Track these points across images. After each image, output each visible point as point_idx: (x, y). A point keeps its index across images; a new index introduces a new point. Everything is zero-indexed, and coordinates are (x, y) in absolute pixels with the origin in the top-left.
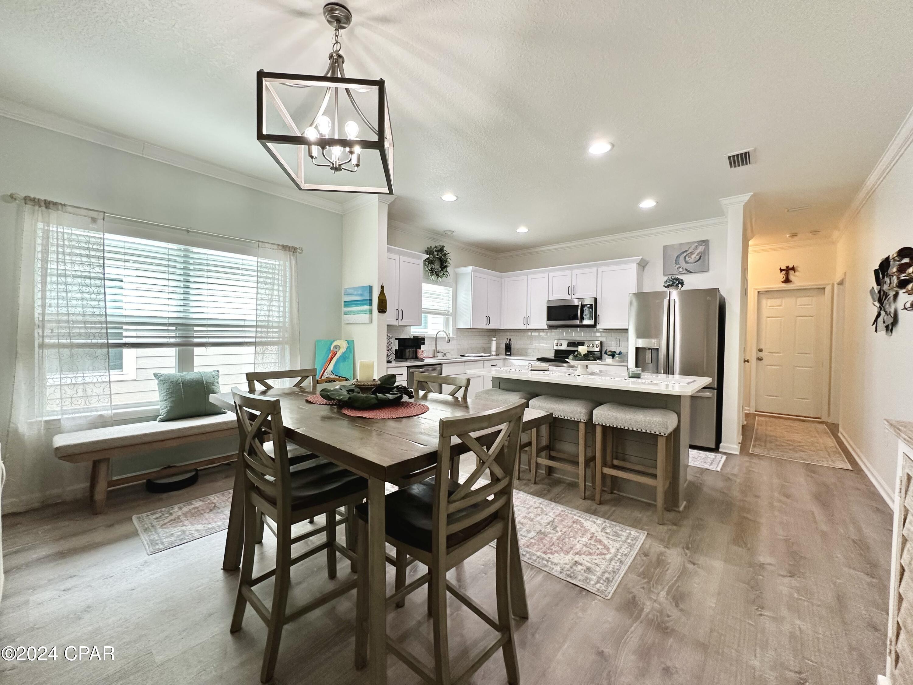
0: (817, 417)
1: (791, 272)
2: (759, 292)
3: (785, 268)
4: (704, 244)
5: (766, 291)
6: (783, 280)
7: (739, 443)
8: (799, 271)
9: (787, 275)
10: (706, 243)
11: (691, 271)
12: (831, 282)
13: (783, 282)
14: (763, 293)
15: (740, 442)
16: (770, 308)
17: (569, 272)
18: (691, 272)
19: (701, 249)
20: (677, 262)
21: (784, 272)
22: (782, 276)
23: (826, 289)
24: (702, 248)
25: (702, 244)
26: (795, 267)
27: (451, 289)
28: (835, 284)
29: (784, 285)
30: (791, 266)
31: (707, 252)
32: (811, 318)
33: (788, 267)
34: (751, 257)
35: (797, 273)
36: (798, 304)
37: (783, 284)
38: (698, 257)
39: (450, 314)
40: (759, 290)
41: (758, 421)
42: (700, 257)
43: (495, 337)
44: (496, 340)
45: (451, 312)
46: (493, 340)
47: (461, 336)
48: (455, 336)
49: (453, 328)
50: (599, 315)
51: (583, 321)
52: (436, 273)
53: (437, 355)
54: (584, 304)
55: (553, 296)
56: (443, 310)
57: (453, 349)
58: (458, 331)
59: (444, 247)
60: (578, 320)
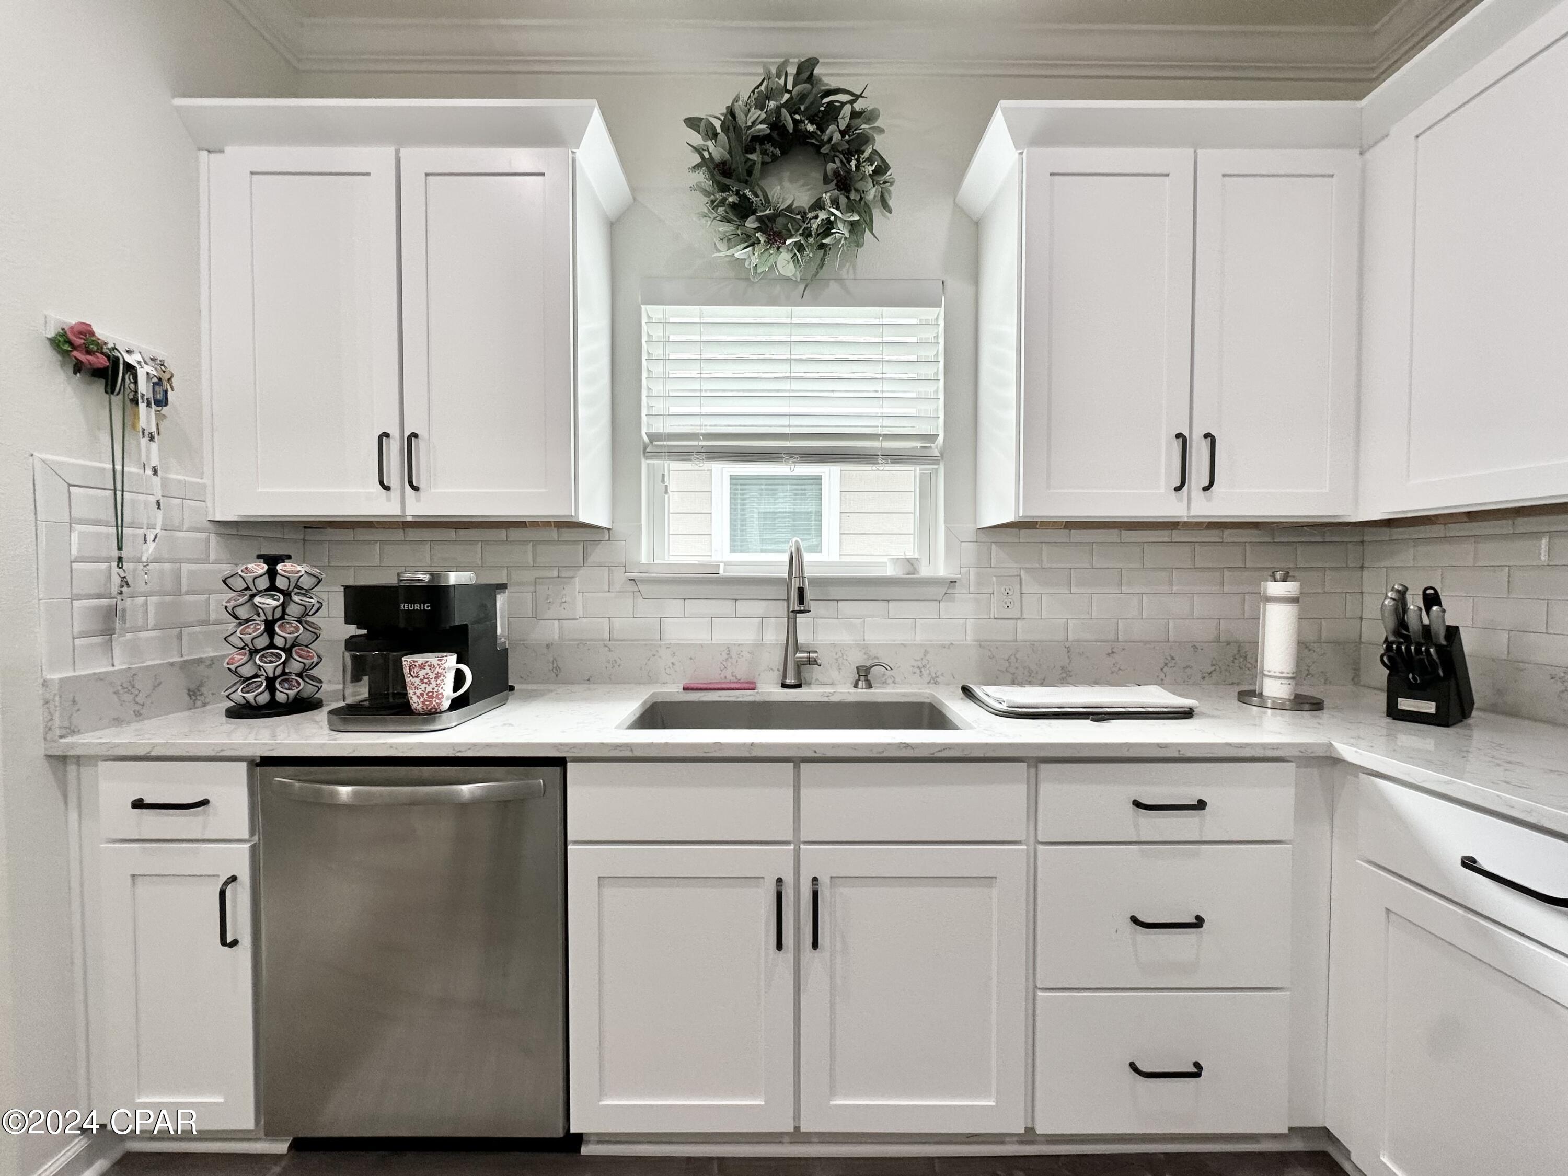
39: (932, 453)
43: (1284, 580)
44: (1294, 600)
45: (941, 439)
46: (1269, 599)
47: (1023, 573)
48: (973, 571)
49: (947, 528)
52: (763, 225)
53: (798, 676)
56: (875, 436)
57: (948, 647)
58: (999, 544)
59: (813, 63)
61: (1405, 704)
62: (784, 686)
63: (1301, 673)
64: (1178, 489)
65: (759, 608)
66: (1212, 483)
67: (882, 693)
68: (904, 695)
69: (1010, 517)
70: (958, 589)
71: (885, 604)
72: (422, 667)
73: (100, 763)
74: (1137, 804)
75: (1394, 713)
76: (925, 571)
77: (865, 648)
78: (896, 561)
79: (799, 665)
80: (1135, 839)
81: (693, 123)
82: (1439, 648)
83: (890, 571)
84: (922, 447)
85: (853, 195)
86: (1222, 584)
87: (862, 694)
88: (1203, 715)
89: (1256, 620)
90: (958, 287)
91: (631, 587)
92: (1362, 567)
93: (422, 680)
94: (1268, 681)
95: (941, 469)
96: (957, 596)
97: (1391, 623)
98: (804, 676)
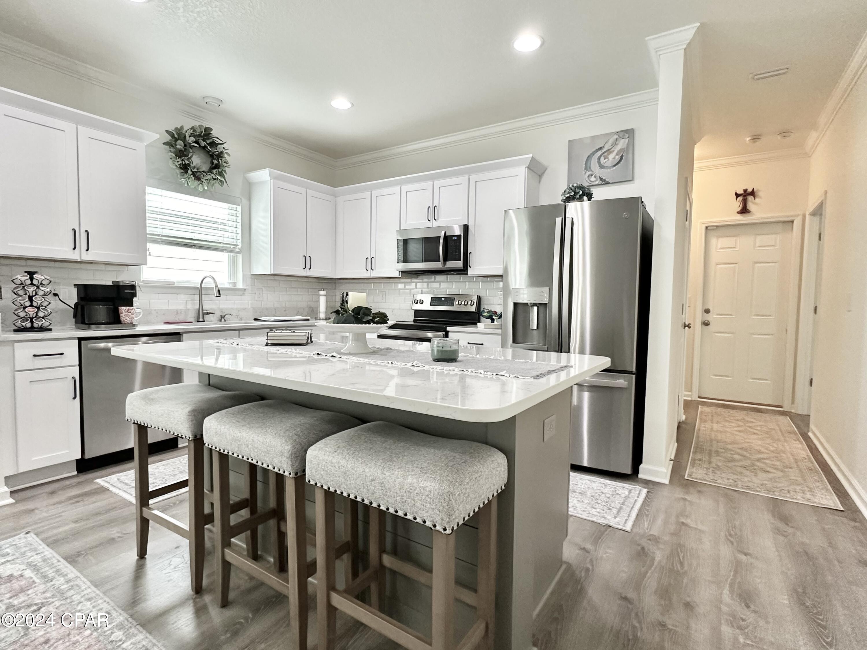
0: (777, 404)
1: (750, 198)
2: (707, 228)
3: (742, 192)
4: (627, 136)
5: (717, 226)
6: (739, 209)
7: (671, 460)
8: (760, 197)
9: (745, 203)
10: (630, 133)
11: (607, 180)
12: (801, 213)
13: (738, 213)
14: (712, 229)
15: (673, 458)
16: (722, 250)
17: (428, 184)
18: (608, 183)
19: (622, 143)
20: (587, 167)
21: (741, 198)
22: (737, 205)
23: (795, 223)
24: (624, 142)
25: (624, 135)
26: (755, 190)
27: (239, 208)
28: (807, 214)
29: (740, 217)
30: (750, 190)
31: (631, 148)
32: (773, 264)
33: (745, 191)
34: (698, 178)
35: (757, 200)
36: (757, 245)
37: (739, 215)
38: (618, 158)
39: (237, 250)
40: (707, 225)
41: (702, 413)
42: (622, 157)
43: (323, 291)
44: (326, 295)
45: (240, 247)
46: (320, 295)
47: (263, 288)
48: (250, 287)
49: (243, 274)
50: (471, 253)
51: (447, 262)
52: (193, 174)
53: (203, 318)
54: (448, 234)
55: (407, 223)
56: (220, 243)
57: (245, 309)
58: (257, 279)
59: (211, 129)
60: (440, 261)
62: (198, 322)
64: (304, 269)
66: (311, 268)
67: (229, 322)
69: (268, 272)
70: (246, 292)
71: (229, 296)
72: (127, 310)
73: (16, 344)
76: (237, 287)
77: (221, 310)
78: (230, 283)
79: (204, 314)
81: (166, 131)
83: (229, 286)
84: (234, 248)
85: (221, 171)
87: (224, 323)
89: (317, 301)
90: (245, 201)
91: (138, 289)
92: (343, 288)
94: (320, 314)
95: (240, 256)
96: (246, 294)
97: (341, 300)
98: (205, 319)
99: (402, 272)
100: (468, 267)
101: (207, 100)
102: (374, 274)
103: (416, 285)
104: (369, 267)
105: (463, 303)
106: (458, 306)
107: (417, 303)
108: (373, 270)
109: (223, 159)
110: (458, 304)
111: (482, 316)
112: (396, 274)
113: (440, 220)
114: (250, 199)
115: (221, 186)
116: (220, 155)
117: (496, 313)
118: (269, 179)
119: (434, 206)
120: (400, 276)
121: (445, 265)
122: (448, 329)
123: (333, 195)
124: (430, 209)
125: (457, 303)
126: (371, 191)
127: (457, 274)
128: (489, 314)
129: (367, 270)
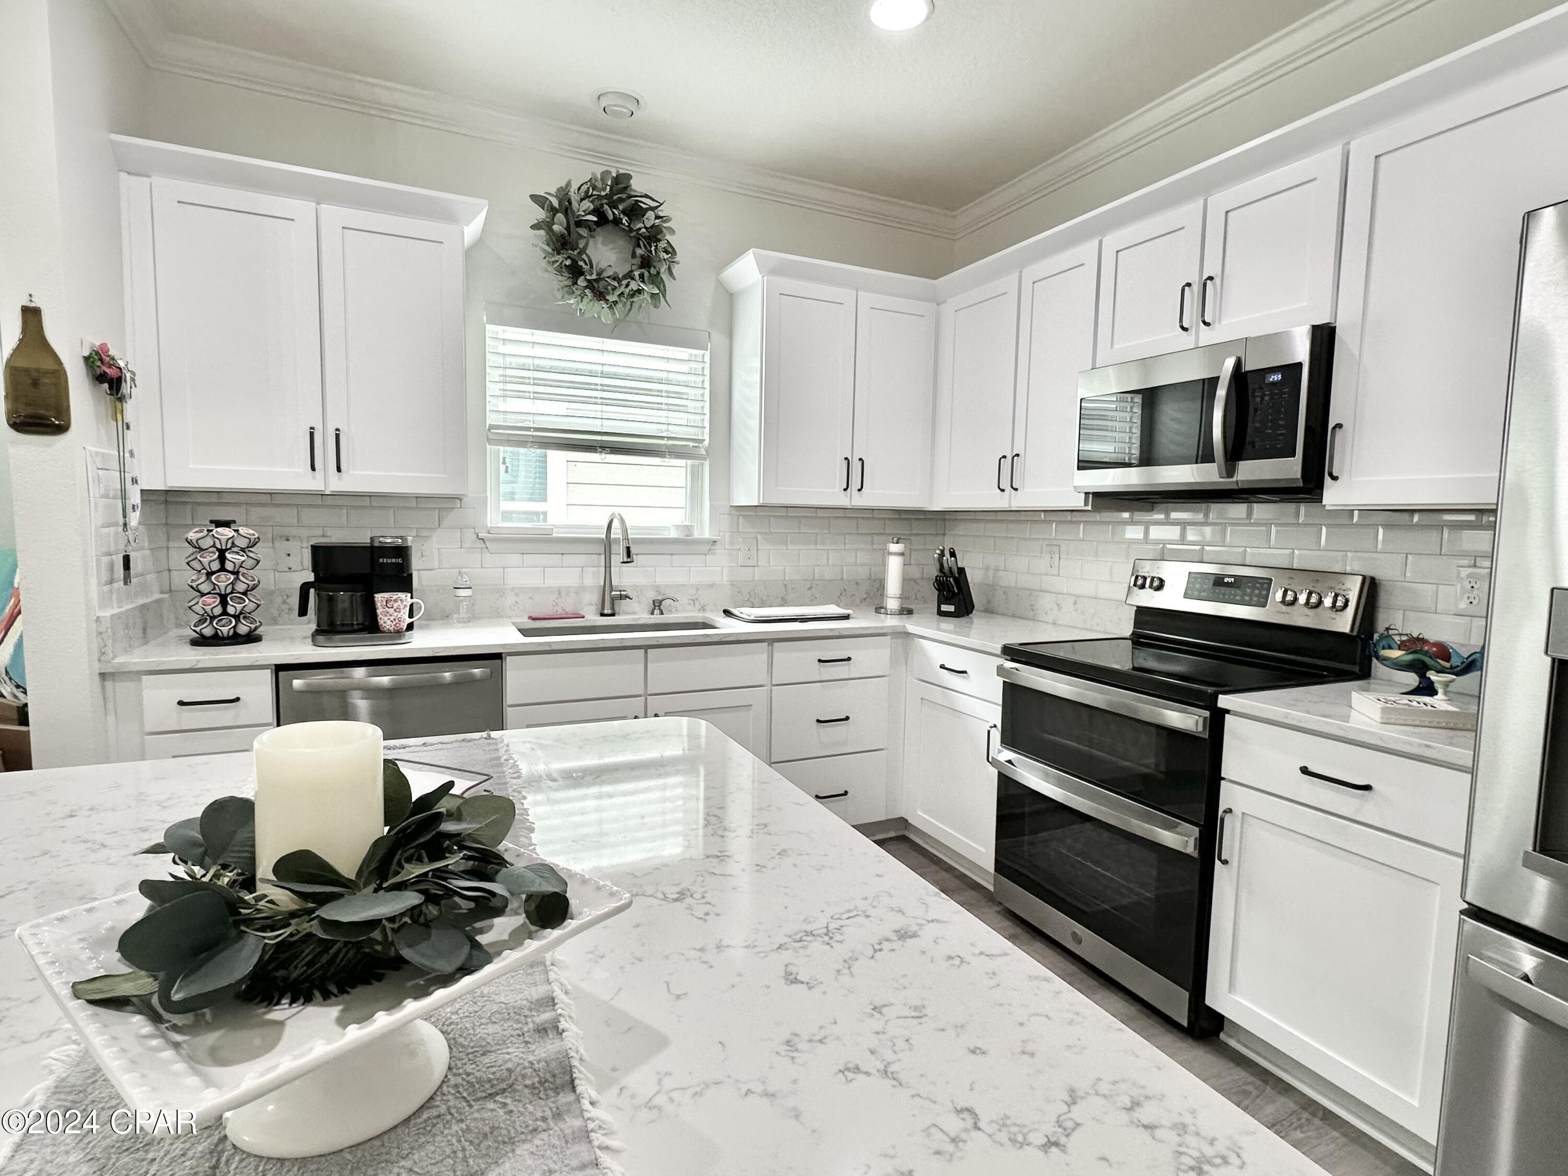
17: (1187, 212)
27: (705, 356)
39: (700, 451)
43: (897, 543)
44: (902, 554)
45: (706, 443)
46: (890, 554)
47: (759, 537)
48: (727, 535)
49: (711, 506)
50: (1339, 426)
51: (1241, 462)
52: (590, 285)
53: (613, 608)
54: (1249, 366)
55: (1115, 347)
56: (662, 438)
57: (711, 586)
58: (744, 516)
59: (628, 177)
60: (1214, 462)
61: (944, 608)
62: (602, 615)
63: (903, 597)
64: (845, 490)
65: (582, 559)
66: (862, 487)
67: (669, 617)
68: (686, 617)
69: (753, 500)
70: (718, 546)
71: (669, 556)
72: (396, 601)
73: (144, 677)
74: (820, 661)
75: (941, 613)
76: (696, 535)
77: (658, 589)
78: (678, 527)
79: (613, 600)
80: (818, 679)
81: (535, 198)
82: (955, 579)
83: (673, 534)
84: (694, 447)
85: (653, 271)
86: (872, 543)
87: (657, 618)
88: (853, 618)
89: (884, 564)
90: (718, 338)
91: (480, 544)
92: (944, 534)
93: (395, 610)
94: (889, 600)
95: (707, 464)
96: (717, 551)
97: (938, 566)
98: (616, 608)
99: (1097, 495)
100: (1327, 479)
101: (604, 102)
102: (1019, 501)
103: (1147, 532)
104: (1005, 484)
105: (1302, 598)
106: (1284, 608)
107: (1143, 587)
108: (1016, 489)
109: (663, 244)
110: (1283, 602)
111: (1384, 660)
112: (1078, 502)
113: (1224, 322)
114: (730, 334)
115: (656, 307)
116: (654, 235)
117: (1444, 652)
118: (760, 276)
119: (1205, 278)
120: (1089, 508)
121: (1230, 471)
122: (1224, 701)
123: (929, 301)
124: (1192, 292)
125: (1279, 596)
126: (1021, 272)
127: (1282, 501)
128: (1410, 657)
129: (1003, 490)
